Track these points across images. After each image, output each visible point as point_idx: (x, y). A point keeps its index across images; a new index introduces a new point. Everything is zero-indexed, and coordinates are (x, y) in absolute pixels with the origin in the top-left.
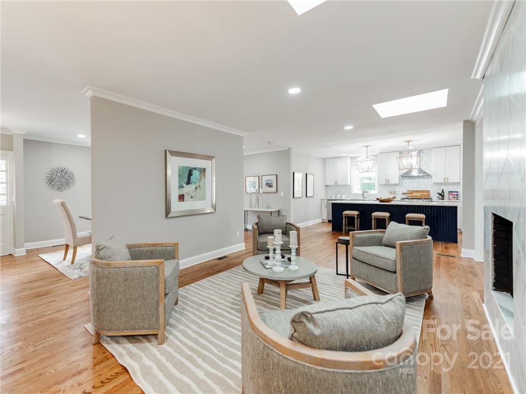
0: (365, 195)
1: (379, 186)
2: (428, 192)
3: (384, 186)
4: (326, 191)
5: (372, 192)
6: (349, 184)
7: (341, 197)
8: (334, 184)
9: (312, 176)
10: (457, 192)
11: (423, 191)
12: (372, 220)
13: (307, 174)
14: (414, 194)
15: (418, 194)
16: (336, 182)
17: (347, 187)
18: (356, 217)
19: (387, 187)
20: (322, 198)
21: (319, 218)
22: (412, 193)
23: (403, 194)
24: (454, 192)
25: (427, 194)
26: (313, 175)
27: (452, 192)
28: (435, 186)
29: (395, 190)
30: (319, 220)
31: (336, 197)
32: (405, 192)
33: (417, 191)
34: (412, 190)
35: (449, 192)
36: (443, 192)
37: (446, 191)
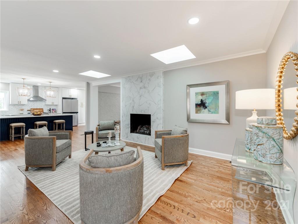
2: (42, 109)
10: (55, 109)
11: (40, 109)
15: (37, 111)
22: (34, 110)
23: (28, 110)
25: (42, 110)
28: (46, 106)
29: (23, 108)
32: (29, 110)
33: (36, 109)
34: (34, 108)
35: (52, 109)
36: (50, 109)
37: (51, 109)
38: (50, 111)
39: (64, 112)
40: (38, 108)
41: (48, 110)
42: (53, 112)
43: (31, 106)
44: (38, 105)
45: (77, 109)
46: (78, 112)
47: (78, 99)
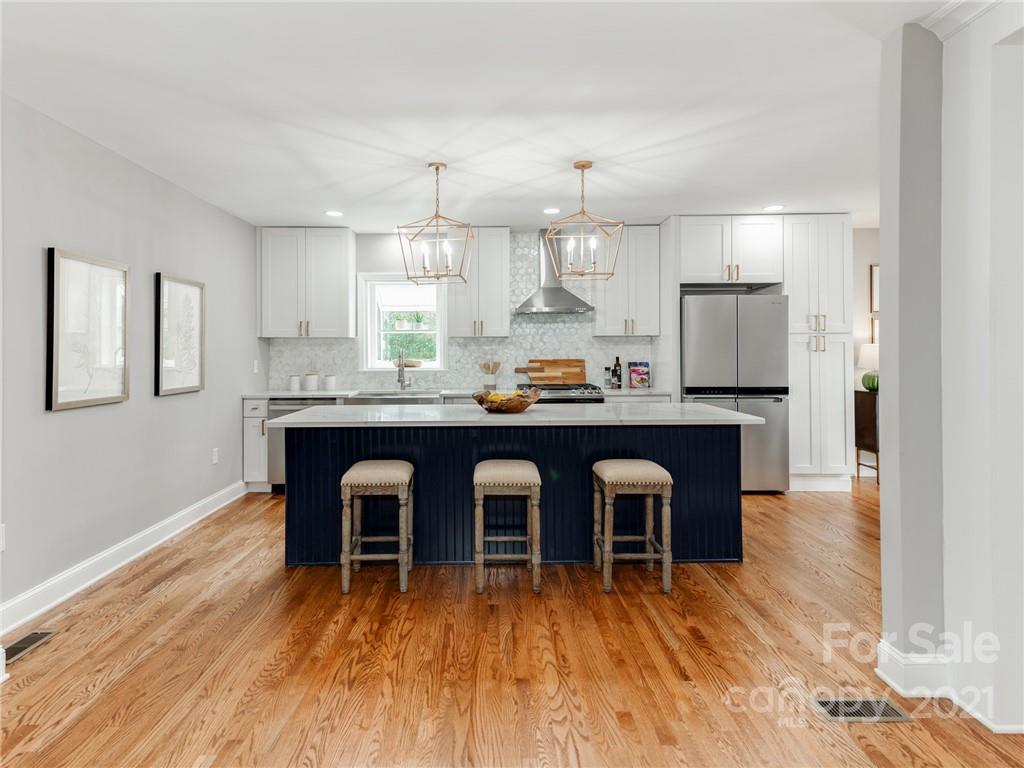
0: (407, 376)
1: (450, 344)
2: (580, 363)
3: (466, 343)
4: (267, 361)
5: (426, 365)
6: (352, 334)
7: (323, 385)
8: (295, 334)
9: (194, 292)
10: (647, 365)
11: (569, 363)
12: (473, 506)
13: (158, 276)
14: (549, 373)
15: (557, 373)
16: (304, 327)
17: (344, 345)
18: (403, 495)
19: (473, 347)
20: (247, 393)
21: (233, 481)
22: (541, 370)
23: (518, 371)
24: (641, 364)
25: (578, 370)
26: (201, 287)
27: (635, 364)
28: (597, 345)
29: (496, 359)
30: (235, 491)
31: (303, 387)
32: (524, 366)
33: (554, 363)
34: (542, 358)
35: (630, 364)
36: (618, 364)
37: (624, 362)
38: (615, 373)
39: (688, 384)
40: (562, 355)
41: (607, 369)
42: (634, 382)
43: (532, 349)
44: (563, 341)
45: (782, 366)
46: (785, 391)
47: (785, 292)
